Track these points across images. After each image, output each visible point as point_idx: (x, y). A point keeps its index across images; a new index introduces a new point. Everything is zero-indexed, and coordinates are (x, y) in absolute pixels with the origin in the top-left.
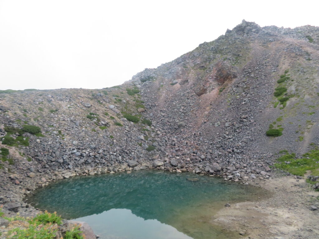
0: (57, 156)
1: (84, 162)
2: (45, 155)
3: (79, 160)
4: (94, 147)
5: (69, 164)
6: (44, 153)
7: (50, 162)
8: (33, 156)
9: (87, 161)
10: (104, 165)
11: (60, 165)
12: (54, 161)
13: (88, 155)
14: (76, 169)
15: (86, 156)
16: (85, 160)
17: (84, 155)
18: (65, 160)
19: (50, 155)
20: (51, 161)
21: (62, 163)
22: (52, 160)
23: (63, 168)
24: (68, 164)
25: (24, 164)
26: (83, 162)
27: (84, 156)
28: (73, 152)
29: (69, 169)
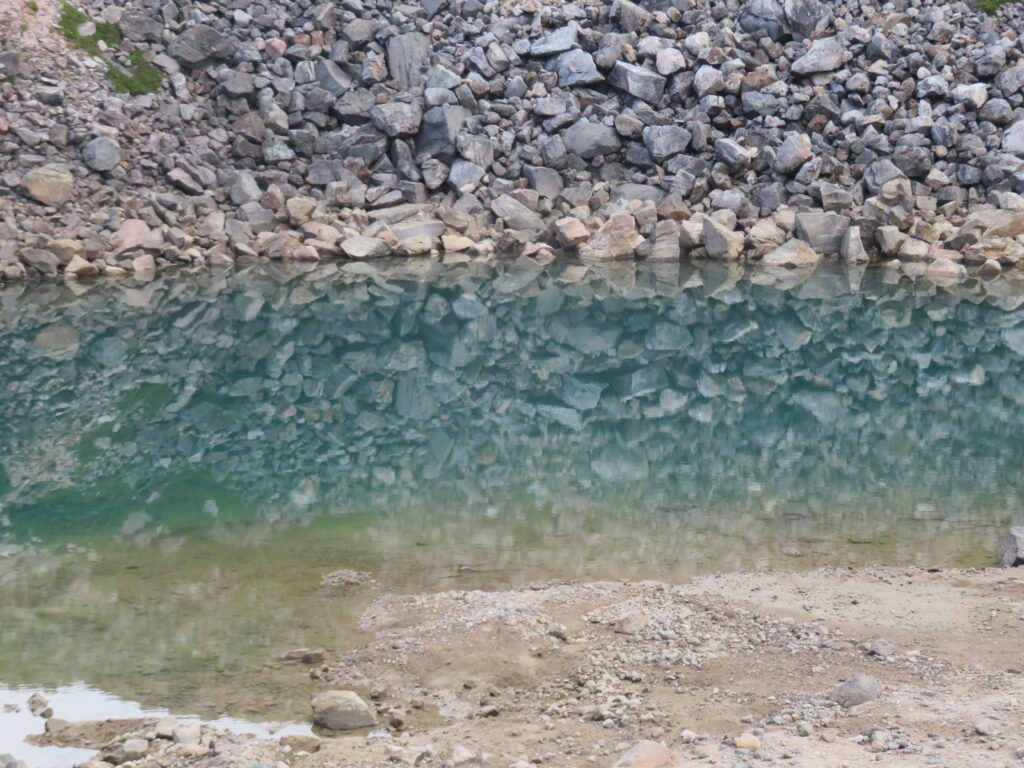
0: (396, 72)
1: (612, 142)
2: (294, 60)
3: (567, 124)
4: (784, 18)
5: (458, 156)
6: (290, 42)
7: (321, 119)
8: (195, 56)
9: (638, 137)
10: (788, 195)
11: (390, 151)
12: (353, 119)
13: (680, 84)
14: (505, 205)
15: (652, 91)
16: (625, 130)
17: (636, 77)
18: (434, 116)
19: (341, 65)
20: (331, 112)
21: (404, 137)
22: (343, 110)
23: (403, 177)
24: (450, 150)
25: (55, 101)
26: (600, 149)
27: (634, 87)
28: (539, 48)
29: (449, 198)
